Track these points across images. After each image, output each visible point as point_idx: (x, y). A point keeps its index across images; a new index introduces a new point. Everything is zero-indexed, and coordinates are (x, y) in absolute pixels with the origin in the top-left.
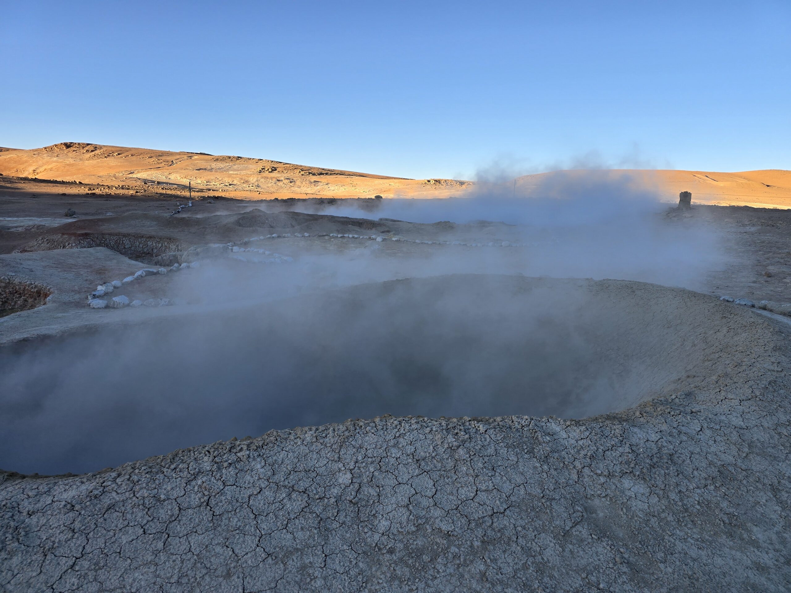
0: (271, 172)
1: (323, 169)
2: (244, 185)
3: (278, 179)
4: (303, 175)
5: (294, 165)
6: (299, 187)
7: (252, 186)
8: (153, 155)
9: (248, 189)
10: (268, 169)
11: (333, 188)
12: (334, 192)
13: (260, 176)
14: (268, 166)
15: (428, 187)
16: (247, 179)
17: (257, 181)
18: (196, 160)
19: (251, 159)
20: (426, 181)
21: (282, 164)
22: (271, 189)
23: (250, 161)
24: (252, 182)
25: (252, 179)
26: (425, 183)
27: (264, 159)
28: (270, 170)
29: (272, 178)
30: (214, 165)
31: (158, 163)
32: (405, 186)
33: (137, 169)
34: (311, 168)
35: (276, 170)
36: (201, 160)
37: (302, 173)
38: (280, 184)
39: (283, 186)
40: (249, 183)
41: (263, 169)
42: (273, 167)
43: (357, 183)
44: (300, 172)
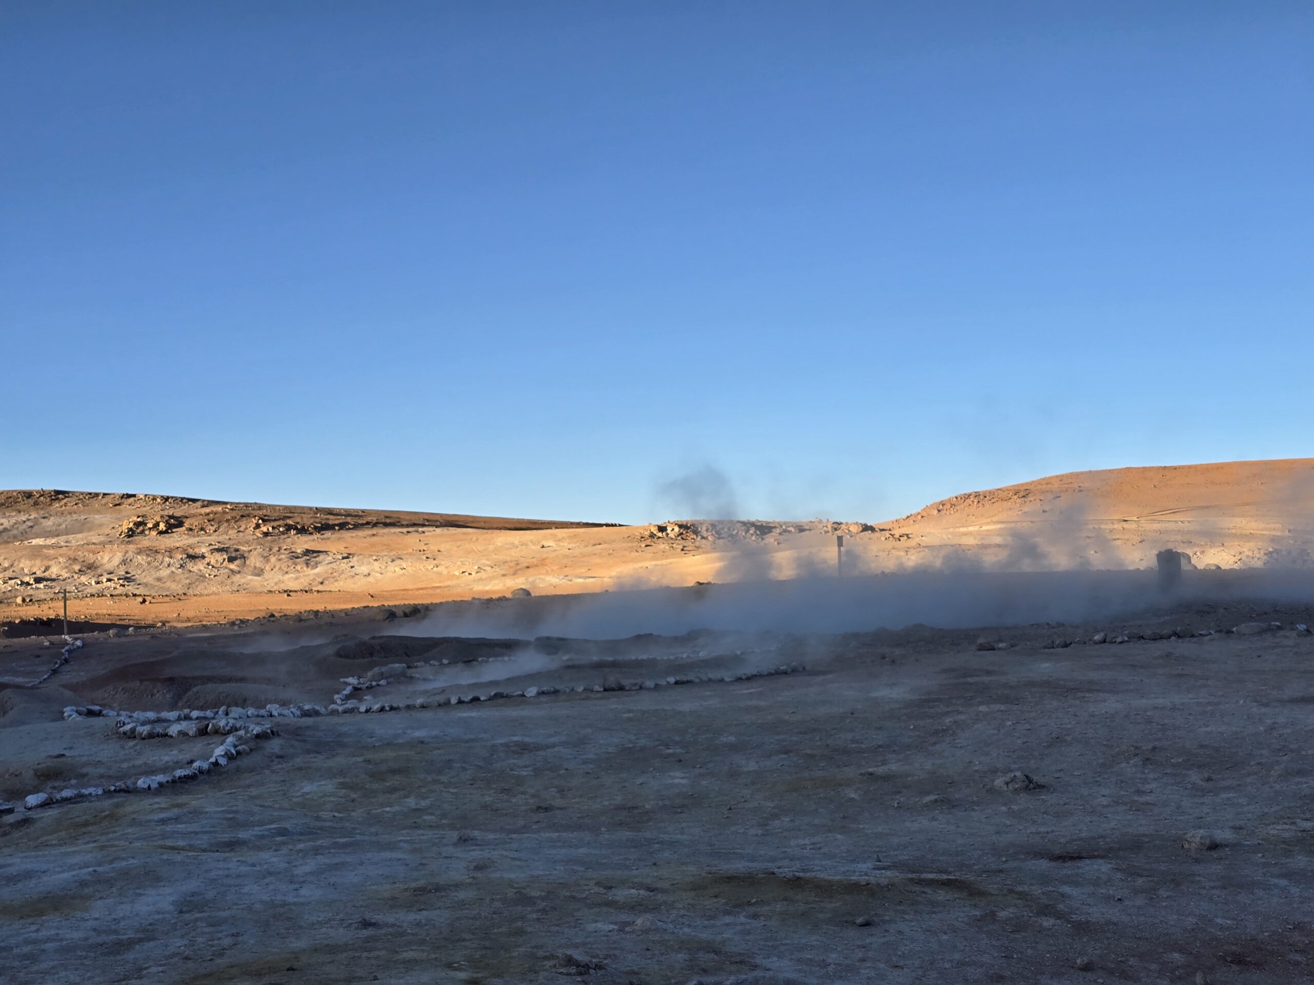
0: (166, 532)
1: (330, 512)
2: (84, 579)
3: (191, 551)
4: (266, 534)
5: (236, 506)
6: (259, 572)
7: (109, 580)
9: (95, 588)
10: (157, 525)
11: (364, 569)
12: (370, 579)
13: (132, 547)
14: (155, 515)
15: (662, 546)
16: (91, 558)
17: (124, 562)
19: (97, 495)
20: (654, 530)
21: (199, 504)
22: (168, 584)
23: (96, 504)
24: (109, 567)
25: (106, 559)
26: (652, 536)
27: (140, 492)
28: (162, 526)
29: (170, 552)
32: (590, 549)
34: (291, 511)
35: (181, 524)
37: (264, 529)
38: (199, 567)
39: (206, 572)
40: (99, 571)
41: (138, 524)
42: (171, 517)
43: (443, 547)
44: (258, 526)
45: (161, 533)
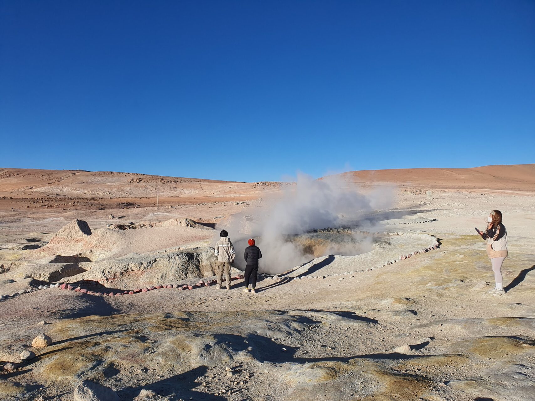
0: (139, 182)
1: (177, 178)
2: (121, 193)
3: (146, 187)
4: (163, 183)
5: (155, 176)
6: (163, 192)
7: (127, 193)
8: (45, 174)
9: (123, 196)
10: (137, 180)
11: (188, 192)
12: (190, 194)
13: (131, 186)
14: (136, 177)
15: (258, 187)
16: (122, 188)
17: (130, 189)
18: (79, 176)
19: (121, 173)
20: (256, 184)
21: (145, 175)
22: (141, 195)
24: (126, 190)
25: (126, 188)
26: (256, 185)
28: (138, 181)
29: (141, 187)
30: (94, 179)
31: (50, 180)
32: (241, 188)
33: (35, 184)
34: (168, 177)
35: (142, 180)
36: (83, 175)
37: (163, 182)
38: (148, 191)
39: (150, 192)
40: (124, 191)
41: (132, 180)
42: (140, 179)
43: (206, 187)
44: (161, 181)
45: (138, 182)
